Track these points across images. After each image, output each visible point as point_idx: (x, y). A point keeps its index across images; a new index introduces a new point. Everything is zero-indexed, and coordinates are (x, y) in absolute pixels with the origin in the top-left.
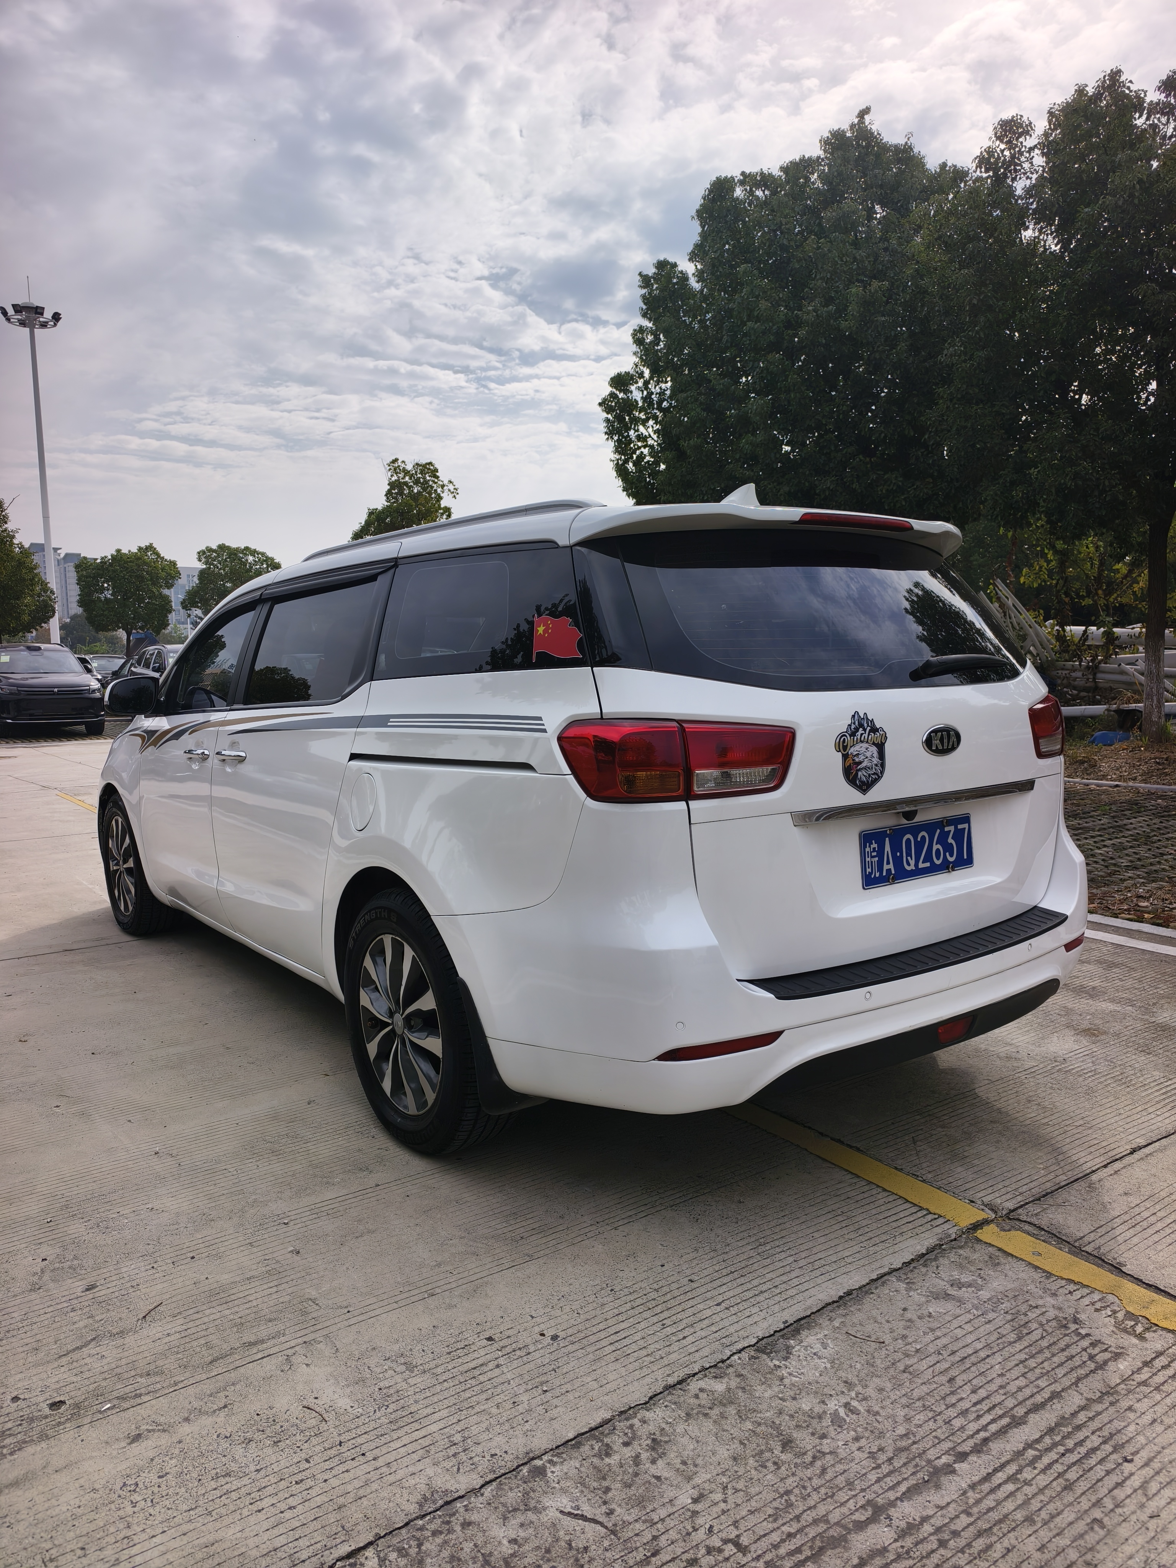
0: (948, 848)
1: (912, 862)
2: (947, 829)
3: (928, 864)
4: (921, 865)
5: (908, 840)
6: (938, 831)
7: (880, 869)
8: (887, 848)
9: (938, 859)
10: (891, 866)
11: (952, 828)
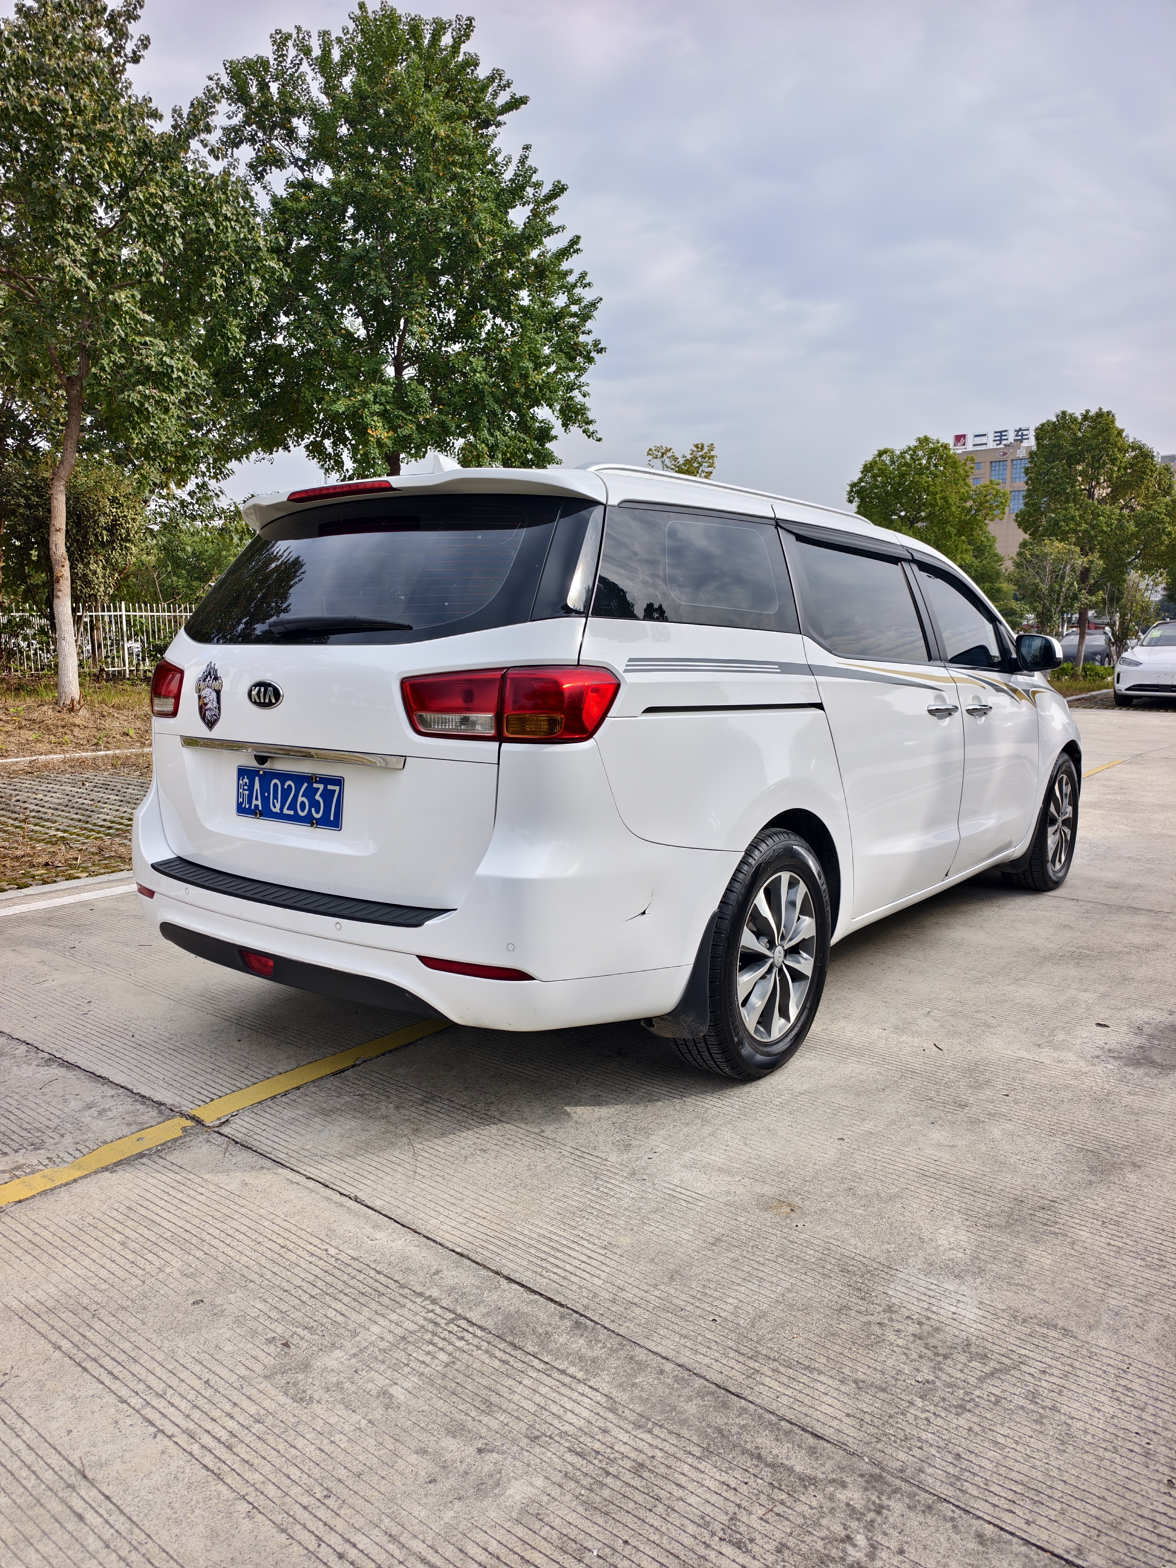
0: (315, 804)
1: (278, 806)
2: (315, 785)
3: (292, 813)
4: (285, 811)
5: (276, 785)
6: (305, 785)
7: (250, 802)
8: (257, 786)
9: (303, 810)
10: (259, 803)
11: (321, 787)
